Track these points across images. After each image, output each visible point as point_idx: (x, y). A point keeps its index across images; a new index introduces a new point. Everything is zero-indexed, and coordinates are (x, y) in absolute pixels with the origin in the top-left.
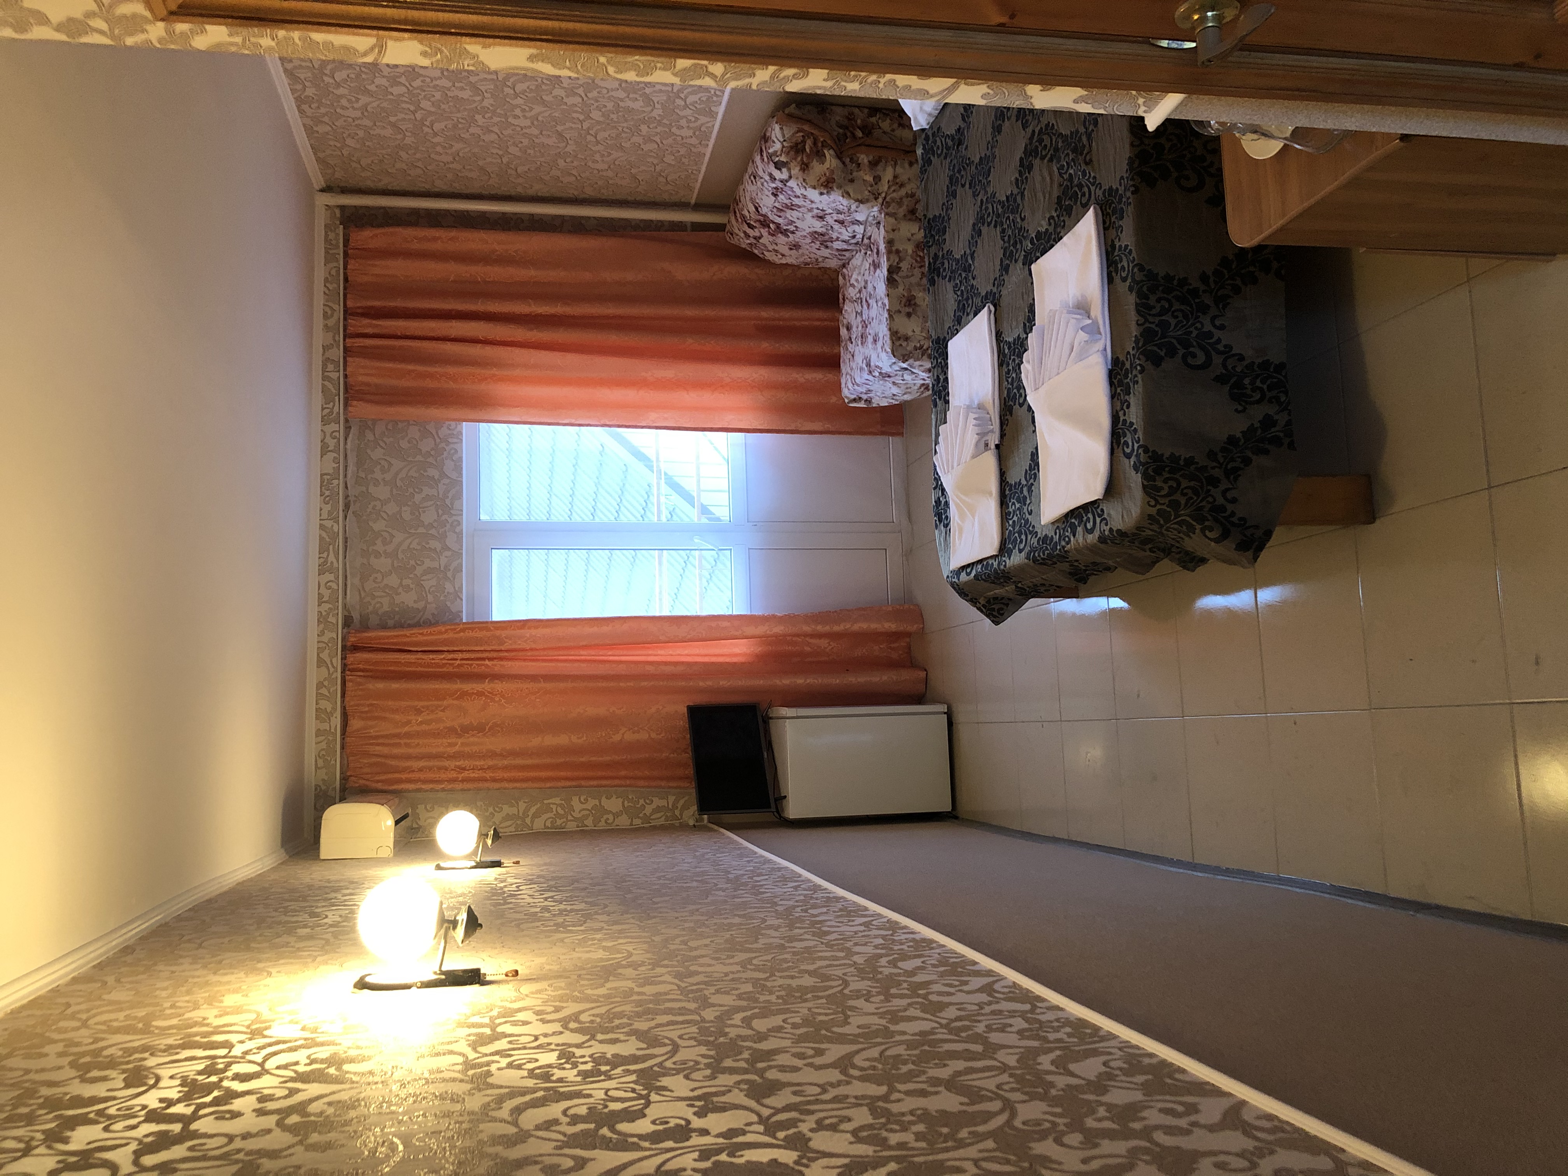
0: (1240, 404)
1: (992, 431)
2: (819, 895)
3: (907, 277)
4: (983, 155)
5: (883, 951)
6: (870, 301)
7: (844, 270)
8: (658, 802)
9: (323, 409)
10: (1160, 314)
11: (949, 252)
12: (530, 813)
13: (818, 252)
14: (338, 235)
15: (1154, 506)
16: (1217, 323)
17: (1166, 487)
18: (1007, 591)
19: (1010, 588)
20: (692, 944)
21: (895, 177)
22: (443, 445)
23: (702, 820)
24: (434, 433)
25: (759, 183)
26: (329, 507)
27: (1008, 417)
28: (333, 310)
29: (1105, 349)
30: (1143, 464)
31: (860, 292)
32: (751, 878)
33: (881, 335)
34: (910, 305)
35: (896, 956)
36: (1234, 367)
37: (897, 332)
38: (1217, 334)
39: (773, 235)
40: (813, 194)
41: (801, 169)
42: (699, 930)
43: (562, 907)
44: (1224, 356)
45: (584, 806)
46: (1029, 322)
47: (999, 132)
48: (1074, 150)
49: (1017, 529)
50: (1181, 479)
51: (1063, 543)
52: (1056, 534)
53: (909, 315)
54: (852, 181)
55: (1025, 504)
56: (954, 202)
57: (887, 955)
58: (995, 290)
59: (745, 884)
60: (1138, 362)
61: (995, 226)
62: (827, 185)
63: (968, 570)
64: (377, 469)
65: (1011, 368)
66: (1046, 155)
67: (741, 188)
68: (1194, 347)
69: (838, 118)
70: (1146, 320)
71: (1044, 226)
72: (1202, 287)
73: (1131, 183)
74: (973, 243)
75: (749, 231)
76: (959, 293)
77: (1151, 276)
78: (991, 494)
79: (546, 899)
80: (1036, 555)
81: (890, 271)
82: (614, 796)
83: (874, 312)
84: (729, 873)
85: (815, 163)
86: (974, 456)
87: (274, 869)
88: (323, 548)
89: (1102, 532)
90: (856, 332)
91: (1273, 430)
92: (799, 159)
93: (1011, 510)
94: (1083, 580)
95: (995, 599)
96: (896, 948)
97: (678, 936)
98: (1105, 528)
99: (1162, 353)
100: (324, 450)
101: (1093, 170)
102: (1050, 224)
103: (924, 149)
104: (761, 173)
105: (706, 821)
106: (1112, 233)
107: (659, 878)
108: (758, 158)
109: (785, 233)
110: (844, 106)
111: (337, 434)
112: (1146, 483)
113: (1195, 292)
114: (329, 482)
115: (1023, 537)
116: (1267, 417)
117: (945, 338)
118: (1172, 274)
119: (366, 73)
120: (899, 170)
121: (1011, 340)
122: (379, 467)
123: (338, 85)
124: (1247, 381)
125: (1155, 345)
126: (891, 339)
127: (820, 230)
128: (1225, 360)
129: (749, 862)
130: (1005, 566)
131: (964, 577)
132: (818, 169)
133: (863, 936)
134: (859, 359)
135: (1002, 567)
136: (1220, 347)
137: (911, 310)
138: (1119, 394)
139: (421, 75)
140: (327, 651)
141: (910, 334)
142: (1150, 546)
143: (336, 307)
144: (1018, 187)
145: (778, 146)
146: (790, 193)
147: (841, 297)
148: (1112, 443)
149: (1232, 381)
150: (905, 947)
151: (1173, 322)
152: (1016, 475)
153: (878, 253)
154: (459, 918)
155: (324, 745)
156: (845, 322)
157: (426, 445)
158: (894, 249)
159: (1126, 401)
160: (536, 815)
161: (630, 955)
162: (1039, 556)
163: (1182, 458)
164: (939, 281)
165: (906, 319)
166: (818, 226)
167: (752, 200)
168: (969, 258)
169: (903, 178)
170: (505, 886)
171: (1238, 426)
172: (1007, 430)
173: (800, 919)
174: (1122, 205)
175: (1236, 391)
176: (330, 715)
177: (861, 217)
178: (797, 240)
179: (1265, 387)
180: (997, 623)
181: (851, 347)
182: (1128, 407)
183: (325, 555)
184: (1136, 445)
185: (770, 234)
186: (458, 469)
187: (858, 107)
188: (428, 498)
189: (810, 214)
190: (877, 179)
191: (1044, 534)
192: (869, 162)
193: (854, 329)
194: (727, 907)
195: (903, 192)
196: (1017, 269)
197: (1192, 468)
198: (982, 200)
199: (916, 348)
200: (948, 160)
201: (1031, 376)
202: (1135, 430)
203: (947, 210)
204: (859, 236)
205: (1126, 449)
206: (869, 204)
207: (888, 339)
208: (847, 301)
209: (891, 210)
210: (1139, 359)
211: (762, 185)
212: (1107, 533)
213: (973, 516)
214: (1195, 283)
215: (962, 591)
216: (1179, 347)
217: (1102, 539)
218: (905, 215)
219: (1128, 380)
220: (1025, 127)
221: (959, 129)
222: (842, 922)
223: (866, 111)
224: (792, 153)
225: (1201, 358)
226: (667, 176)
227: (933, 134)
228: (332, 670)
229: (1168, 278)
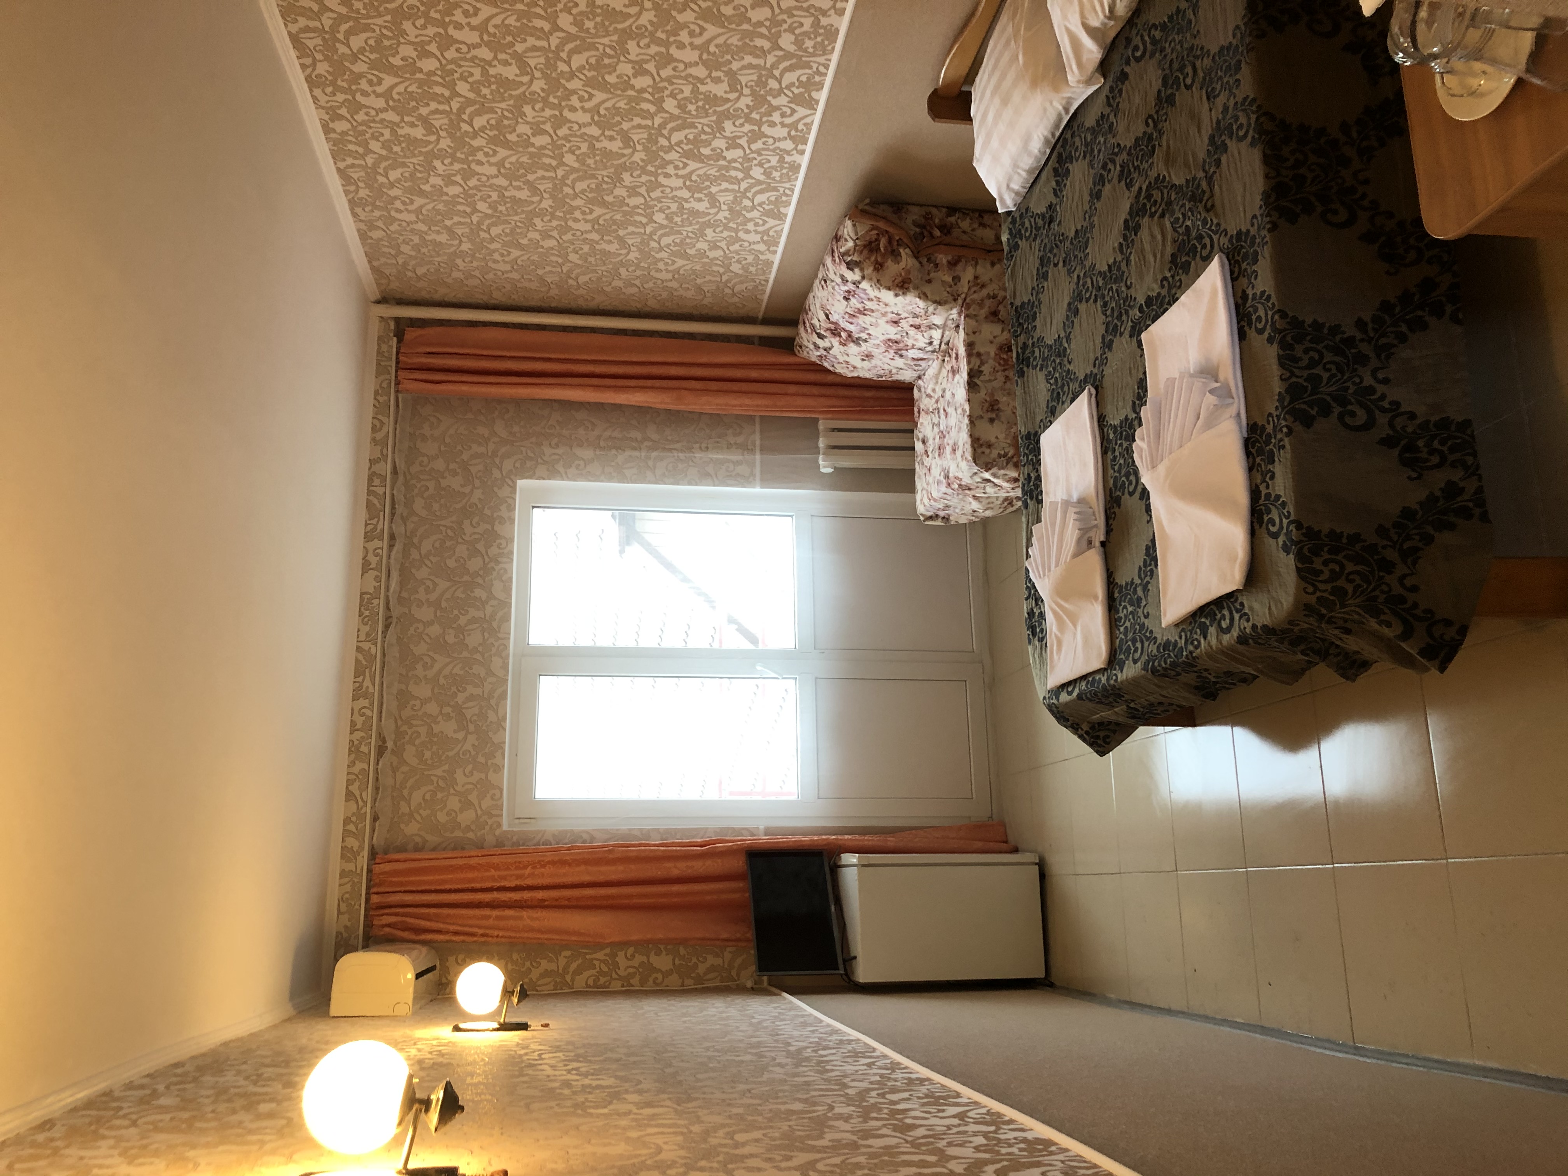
0: (1414, 470)
1: (1096, 526)
2: (898, 1075)
3: (990, 381)
4: (1079, 228)
5: (987, 1156)
6: (949, 410)
7: (920, 382)
8: (711, 960)
9: (366, 525)
10: (1308, 367)
11: (1041, 339)
12: (571, 969)
13: (892, 362)
14: (391, 347)
15: (1314, 593)
16: (1380, 376)
17: (1326, 571)
18: (1116, 713)
19: (1121, 709)
20: (740, 1137)
21: (976, 278)
22: (492, 564)
23: (761, 982)
24: (484, 552)
25: (830, 287)
26: (367, 628)
27: (1116, 510)
28: (382, 423)
29: (1239, 414)
30: (1297, 543)
31: (937, 402)
32: (816, 1051)
33: (960, 444)
34: (993, 410)
35: (1005, 1163)
36: (1404, 428)
37: (978, 439)
38: (1380, 389)
39: (844, 345)
40: (887, 296)
41: (875, 269)
42: (750, 1118)
43: (587, 1081)
44: (1390, 415)
45: (630, 963)
46: (1141, 397)
47: (1098, 198)
48: (1193, 199)
49: (1130, 635)
50: (1345, 562)
51: (1191, 648)
52: (1180, 638)
53: (992, 421)
54: (929, 281)
55: (1139, 607)
56: (1045, 284)
57: (993, 1162)
58: (1095, 371)
59: (808, 1059)
60: (1284, 423)
61: (1095, 301)
62: (902, 286)
63: (1070, 689)
64: (422, 590)
65: (1117, 453)
66: (1156, 212)
67: (811, 295)
68: (1352, 404)
69: (914, 217)
70: (1293, 374)
71: (1155, 289)
72: (1359, 336)
73: (1268, 219)
74: (1068, 324)
75: (819, 342)
76: (1052, 381)
77: (1296, 323)
78: (1096, 598)
79: (569, 1072)
80: (1156, 664)
81: (971, 374)
82: (664, 953)
83: (953, 420)
84: (789, 1044)
85: (889, 263)
86: (1076, 555)
87: (275, 1027)
88: (359, 671)
89: (1242, 630)
90: (931, 445)
91: (1459, 499)
92: (873, 258)
93: (1122, 615)
94: (1211, 695)
95: (1101, 724)
96: (1004, 1151)
97: (723, 1126)
98: (1246, 624)
99: (1314, 412)
100: (366, 567)
101: (1217, 216)
102: (1163, 286)
103: (1011, 233)
104: (831, 275)
105: (766, 984)
106: (1244, 281)
107: (707, 1049)
108: (828, 261)
109: (857, 341)
110: (921, 205)
111: (379, 551)
112: (1300, 566)
113: (1350, 342)
114: (370, 602)
115: (1139, 645)
116: (1451, 484)
117: (1036, 432)
118: (1320, 321)
119: (421, 172)
120: (980, 270)
121: (1116, 422)
122: (423, 587)
123: (392, 185)
124: (1421, 443)
125: (1305, 403)
126: (972, 446)
127: (894, 337)
128: (1394, 418)
129: (813, 1031)
130: (1116, 680)
131: (1064, 697)
132: (893, 268)
133: (958, 1133)
134: (936, 472)
135: (1112, 682)
136: (1385, 404)
137: (994, 416)
138: (1259, 465)
139: (478, 174)
140: (357, 784)
141: (993, 440)
142: (1302, 647)
143: (385, 420)
144: (1122, 253)
145: (850, 244)
146: (862, 295)
147: (916, 410)
148: (1252, 523)
149: (1403, 443)
150: (1014, 1150)
151: (1325, 376)
152: (1128, 573)
153: (957, 358)
154: (433, 1097)
155: (348, 887)
156: (921, 436)
157: (475, 564)
158: (975, 352)
159: (1270, 471)
160: (578, 972)
161: (659, 1150)
162: (1160, 665)
163: (1345, 535)
164: (1030, 372)
165: (988, 424)
166: (892, 332)
167: (823, 307)
168: (1064, 340)
169: (984, 278)
170: (526, 1054)
171: (1415, 496)
172: (1114, 524)
173: (875, 1107)
174: (1256, 248)
175: (1407, 455)
176: (356, 854)
177: (938, 320)
178: (870, 349)
179: (1445, 449)
180: (1102, 753)
181: (927, 461)
182: (1272, 478)
183: (360, 679)
184: (1285, 521)
185: (841, 343)
186: (508, 590)
187: (936, 206)
188: (473, 620)
189: (885, 319)
190: (957, 279)
191: (1165, 638)
192: (949, 262)
193: (931, 441)
194: (786, 1088)
195: (985, 292)
196: (1122, 343)
197: (1358, 547)
198: (1078, 276)
199: (1000, 456)
200: (1038, 241)
201: (1146, 454)
202: (1284, 504)
203: (1037, 294)
204: (936, 343)
205: (1271, 528)
206: (947, 306)
207: (968, 446)
208: (922, 413)
209: (971, 311)
210: (1285, 419)
211: (833, 288)
212: (1248, 631)
213: (1075, 625)
214: (1350, 331)
215: (1061, 715)
216: (1334, 405)
217: (1242, 640)
218: (986, 317)
219: (1271, 447)
220: (1129, 186)
221: (1050, 206)
222: (929, 1113)
223: (944, 210)
224: (865, 252)
225: (1362, 416)
226: (734, 286)
227: (1021, 216)
228: (361, 803)
229: (1317, 326)
